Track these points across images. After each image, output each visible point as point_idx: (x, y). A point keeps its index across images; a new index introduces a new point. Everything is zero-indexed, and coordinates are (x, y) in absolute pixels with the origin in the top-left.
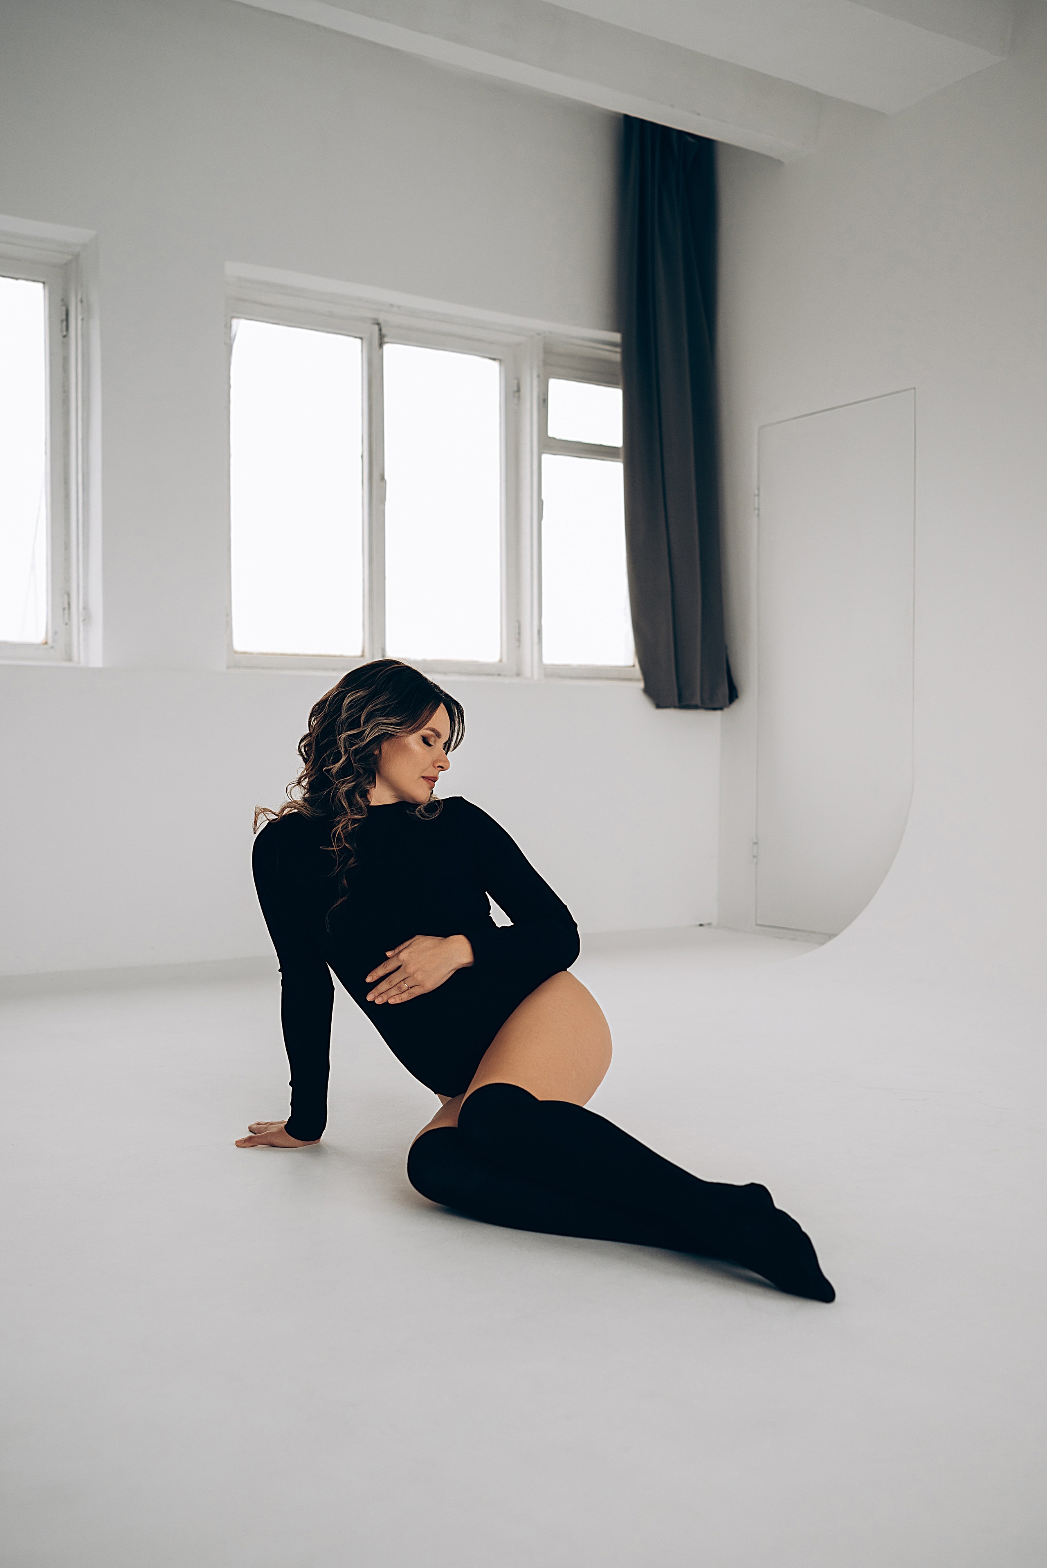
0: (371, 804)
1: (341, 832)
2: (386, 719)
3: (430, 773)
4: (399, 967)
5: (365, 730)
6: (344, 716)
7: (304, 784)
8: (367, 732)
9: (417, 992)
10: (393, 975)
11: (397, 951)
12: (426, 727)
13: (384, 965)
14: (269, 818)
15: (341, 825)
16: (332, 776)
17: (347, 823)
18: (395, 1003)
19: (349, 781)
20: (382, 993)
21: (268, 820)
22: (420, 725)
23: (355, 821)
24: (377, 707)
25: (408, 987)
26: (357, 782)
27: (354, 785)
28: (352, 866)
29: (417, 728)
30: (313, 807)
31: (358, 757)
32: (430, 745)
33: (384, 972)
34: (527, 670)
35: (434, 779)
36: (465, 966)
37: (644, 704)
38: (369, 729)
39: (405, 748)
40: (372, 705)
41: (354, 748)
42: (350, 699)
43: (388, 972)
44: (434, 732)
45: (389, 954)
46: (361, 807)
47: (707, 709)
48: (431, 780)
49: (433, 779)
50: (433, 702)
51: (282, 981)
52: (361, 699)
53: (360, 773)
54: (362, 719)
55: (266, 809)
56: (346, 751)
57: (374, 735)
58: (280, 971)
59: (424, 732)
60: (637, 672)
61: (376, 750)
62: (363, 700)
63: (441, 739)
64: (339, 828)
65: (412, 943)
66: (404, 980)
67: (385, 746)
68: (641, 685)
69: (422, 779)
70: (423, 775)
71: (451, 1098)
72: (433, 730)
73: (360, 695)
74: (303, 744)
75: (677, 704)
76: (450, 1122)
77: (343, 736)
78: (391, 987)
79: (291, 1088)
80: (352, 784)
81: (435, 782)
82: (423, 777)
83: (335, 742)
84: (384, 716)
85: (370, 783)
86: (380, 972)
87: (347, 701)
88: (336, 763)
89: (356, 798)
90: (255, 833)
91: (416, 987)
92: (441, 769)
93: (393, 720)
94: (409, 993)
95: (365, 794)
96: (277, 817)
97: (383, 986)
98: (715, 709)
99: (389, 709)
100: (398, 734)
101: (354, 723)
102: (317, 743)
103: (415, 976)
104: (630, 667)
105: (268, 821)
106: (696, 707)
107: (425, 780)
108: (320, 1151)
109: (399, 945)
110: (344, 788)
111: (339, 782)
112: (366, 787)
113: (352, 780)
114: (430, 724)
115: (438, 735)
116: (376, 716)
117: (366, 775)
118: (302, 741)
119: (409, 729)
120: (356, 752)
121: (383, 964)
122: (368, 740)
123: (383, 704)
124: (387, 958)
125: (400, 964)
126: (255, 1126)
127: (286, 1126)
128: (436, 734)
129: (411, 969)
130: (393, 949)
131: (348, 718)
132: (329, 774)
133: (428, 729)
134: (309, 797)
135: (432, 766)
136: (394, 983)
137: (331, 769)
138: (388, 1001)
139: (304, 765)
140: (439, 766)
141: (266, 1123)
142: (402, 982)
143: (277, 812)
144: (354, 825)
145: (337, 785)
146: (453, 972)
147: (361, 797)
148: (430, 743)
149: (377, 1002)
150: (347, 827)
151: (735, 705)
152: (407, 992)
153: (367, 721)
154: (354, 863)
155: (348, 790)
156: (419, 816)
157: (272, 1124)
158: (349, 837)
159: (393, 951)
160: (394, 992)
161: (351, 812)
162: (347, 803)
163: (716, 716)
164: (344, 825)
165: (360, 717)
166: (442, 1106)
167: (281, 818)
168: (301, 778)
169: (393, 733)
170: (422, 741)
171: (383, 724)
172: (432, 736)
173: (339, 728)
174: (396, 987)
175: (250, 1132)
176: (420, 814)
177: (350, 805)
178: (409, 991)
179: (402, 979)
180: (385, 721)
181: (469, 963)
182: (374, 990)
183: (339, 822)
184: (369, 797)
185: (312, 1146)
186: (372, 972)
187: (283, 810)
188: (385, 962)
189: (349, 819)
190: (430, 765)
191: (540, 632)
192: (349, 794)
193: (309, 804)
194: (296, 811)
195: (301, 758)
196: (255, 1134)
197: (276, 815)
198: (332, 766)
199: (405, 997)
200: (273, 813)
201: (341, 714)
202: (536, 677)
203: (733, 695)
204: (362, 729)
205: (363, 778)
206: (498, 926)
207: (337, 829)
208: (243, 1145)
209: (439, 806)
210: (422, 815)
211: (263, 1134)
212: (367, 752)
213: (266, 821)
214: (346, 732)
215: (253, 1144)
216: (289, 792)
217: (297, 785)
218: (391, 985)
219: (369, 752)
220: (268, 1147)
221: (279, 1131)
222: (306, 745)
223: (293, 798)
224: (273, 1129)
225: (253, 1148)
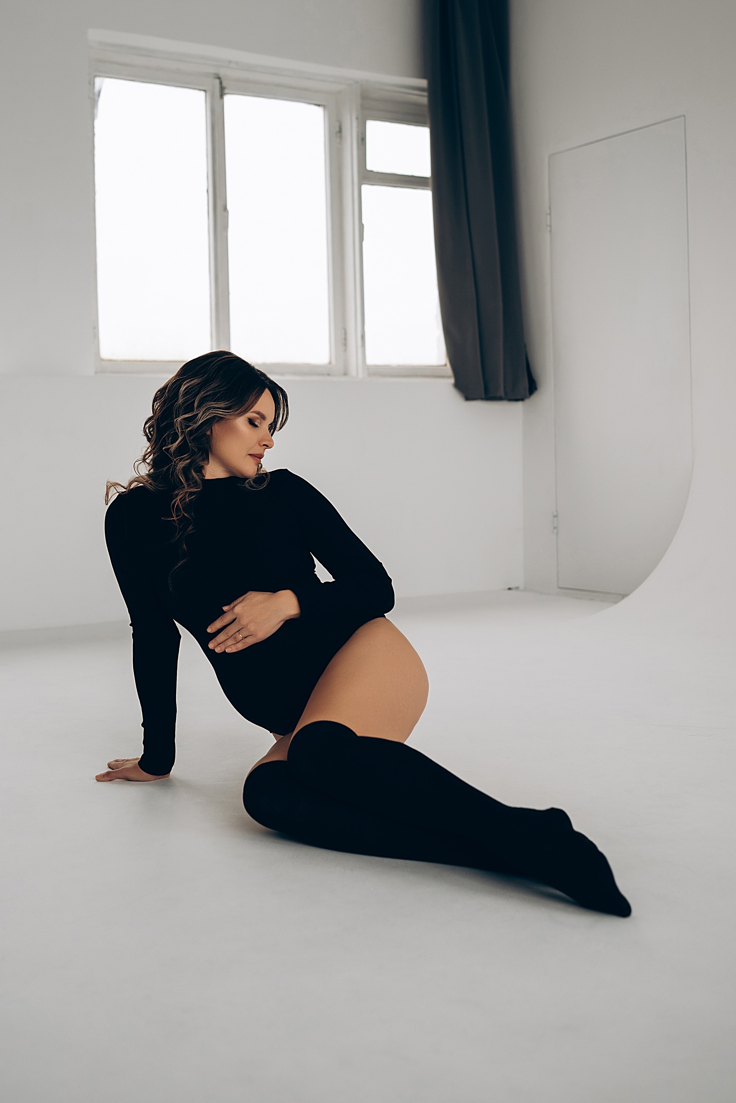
0: (206, 478)
1: (180, 504)
2: (216, 404)
3: (257, 450)
4: (235, 620)
5: (198, 414)
6: (180, 401)
7: (148, 461)
8: (200, 415)
9: (251, 641)
10: (229, 627)
11: (232, 605)
12: (251, 410)
13: (222, 618)
14: (119, 491)
15: (179, 498)
16: (171, 454)
17: (184, 496)
18: (232, 652)
19: (186, 458)
20: (220, 644)
21: (118, 492)
22: (246, 409)
23: (191, 494)
24: (209, 393)
25: (243, 637)
26: (192, 460)
27: (190, 462)
28: (191, 532)
29: (244, 411)
30: (156, 482)
31: (192, 437)
32: (256, 426)
33: (222, 625)
34: (353, 371)
35: (261, 456)
36: (293, 617)
37: (454, 397)
38: (201, 413)
39: (234, 430)
40: (204, 392)
41: (188, 429)
42: (185, 386)
43: (224, 624)
44: (259, 415)
45: (225, 608)
46: (196, 481)
47: (510, 400)
48: (257, 457)
49: (258, 456)
50: (258, 388)
51: (133, 634)
52: (196, 386)
53: (195, 451)
54: (196, 404)
55: (117, 483)
56: (182, 432)
57: (206, 418)
58: (131, 625)
59: (250, 414)
60: (449, 370)
61: (208, 431)
62: (197, 388)
63: (266, 421)
64: (177, 500)
65: (245, 598)
66: (239, 631)
67: (216, 428)
68: (452, 381)
69: (249, 456)
70: (250, 453)
71: (283, 736)
72: (258, 413)
73: (194, 383)
74: (147, 426)
75: (483, 397)
76: (281, 757)
77: (179, 419)
78: (228, 638)
79: (143, 728)
80: (188, 461)
81: (261, 458)
82: (250, 455)
83: (172, 425)
84: (214, 402)
85: (203, 460)
86: (218, 624)
87: (183, 388)
88: (174, 443)
89: (192, 473)
90: (107, 505)
91: (249, 637)
92: (266, 447)
93: (222, 405)
94: (243, 643)
95: (200, 470)
96: (125, 490)
97: (221, 637)
98: (517, 400)
99: (219, 395)
100: (227, 417)
101: (189, 408)
102: (158, 425)
103: (249, 627)
104: (442, 366)
105: (118, 494)
106: (500, 399)
107: (252, 457)
109: (234, 601)
110: (181, 465)
111: (177, 460)
112: (201, 463)
113: (187, 457)
114: (256, 408)
115: (263, 417)
116: (208, 401)
117: (200, 453)
118: (146, 422)
119: (237, 412)
120: (191, 433)
121: (220, 618)
122: (200, 422)
123: (214, 390)
124: (224, 612)
125: (235, 617)
126: (113, 763)
127: (139, 763)
128: (261, 416)
129: (244, 621)
130: (228, 604)
131: (184, 403)
132: (168, 453)
133: (253, 412)
134: (153, 473)
135: (257, 445)
136: (231, 634)
137: (169, 448)
138: (225, 651)
139: (148, 444)
140: (264, 445)
141: (123, 760)
142: (238, 633)
143: (126, 485)
144: (191, 497)
145: (175, 462)
146: (282, 623)
147: (196, 472)
148: (256, 423)
149: (216, 651)
150: (185, 499)
151: (535, 397)
152: (242, 641)
153: (199, 406)
154: (192, 530)
155: (184, 468)
156: (249, 488)
157: (127, 761)
158: (187, 507)
159: (229, 606)
160: (230, 642)
161: (188, 486)
162: (184, 480)
163: (518, 406)
164: (181, 498)
165: (194, 402)
166: (276, 742)
167: (129, 491)
168: (145, 456)
169: (222, 416)
170: (248, 423)
171: (214, 409)
172: (258, 418)
173: (176, 412)
174: (232, 638)
175: (109, 768)
176: (249, 486)
177: (187, 479)
178: (243, 641)
179: (238, 630)
180: (215, 405)
181: (296, 614)
182: (213, 640)
183: (177, 495)
184: (204, 472)
185: (163, 779)
186: (212, 624)
187: (130, 484)
188: (222, 616)
189: (186, 492)
190: (255, 444)
191: (363, 337)
192: (186, 471)
193: (152, 480)
194: (141, 485)
195: (145, 438)
196: (113, 770)
197: (125, 488)
198: (170, 446)
199: (240, 646)
200: (122, 487)
201: (178, 399)
202: (361, 375)
203: (532, 387)
204: (195, 413)
205: (198, 456)
206: (321, 582)
207: (176, 501)
208: (103, 779)
209: (267, 477)
210: (251, 486)
211: (121, 770)
212: (200, 433)
213: (116, 493)
214: (182, 415)
215: (111, 779)
216: (136, 468)
217: (143, 462)
218: (228, 636)
219: (201, 432)
220: (125, 781)
221: (134, 767)
222: (149, 428)
223: (139, 473)
224: (129, 765)
225: (111, 782)
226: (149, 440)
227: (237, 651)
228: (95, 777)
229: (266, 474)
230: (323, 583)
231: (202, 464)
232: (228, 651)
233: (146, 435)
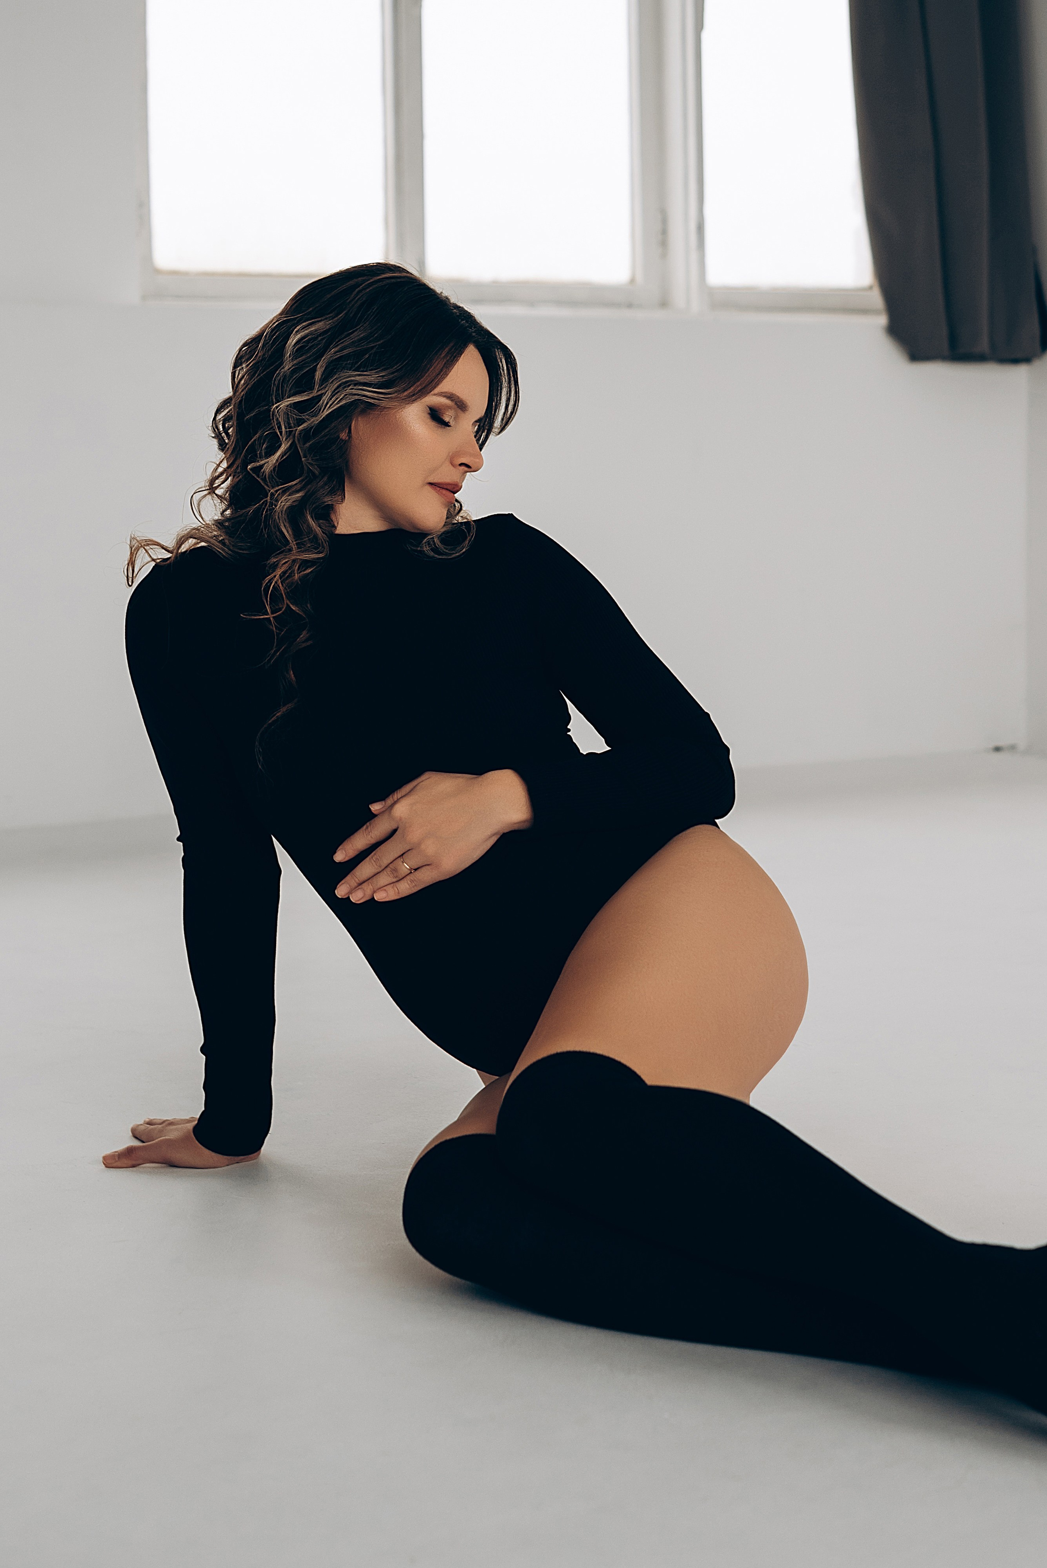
0: (337, 532)
1: (280, 585)
2: (359, 375)
3: (447, 475)
4: (394, 831)
5: (320, 396)
6: (287, 366)
7: (219, 492)
8: (325, 398)
9: (427, 877)
10: (382, 847)
11: (389, 801)
12: (436, 391)
13: (367, 828)
14: (155, 557)
15: (279, 572)
16: (264, 480)
17: (290, 568)
18: (387, 900)
19: (294, 489)
20: (364, 882)
21: (153, 560)
22: (426, 386)
23: (305, 564)
24: (345, 352)
25: (411, 869)
26: (307, 492)
27: (303, 497)
28: (304, 645)
29: (419, 391)
30: (233, 538)
31: (308, 445)
32: (446, 424)
33: (368, 842)
35: (454, 488)
36: (516, 827)
38: (329, 393)
39: (397, 431)
40: (336, 349)
41: (301, 428)
42: (299, 336)
43: (373, 841)
44: (452, 401)
45: (375, 807)
46: (316, 537)
48: (447, 489)
49: (449, 487)
50: (452, 344)
51: (183, 859)
52: (320, 335)
53: (313, 474)
54: (318, 375)
55: (150, 540)
56: (289, 434)
57: (337, 404)
58: (179, 839)
59: (433, 399)
60: (876, 299)
61: (342, 431)
62: (322, 339)
63: (469, 415)
64: (275, 576)
65: (416, 785)
66: (402, 855)
67: (360, 426)
68: (883, 321)
69: (428, 488)
70: (431, 480)
72: (450, 396)
73: (316, 330)
74: (219, 417)
75: (946, 353)
76: (485, 1124)
77: (284, 404)
78: (380, 870)
79: (204, 1057)
80: (298, 495)
81: (455, 493)
82: (431, 484)
84: (355, 370)
85: (332, 492)
86: (359, 841)
87: (293, 340)
88: (270, 456)
89: (307, 520)
90: (130, 586)
91: (424, 868)
92: (466, 469)
93: (373, 377)
94: (412, 881)
95: (326, 514)
96: (169, 555)
97: (365, 869)
99: (367, 356)
100: (383, 404)
101: (304, 383)
102: (240, 416)
103: (423, 847)
104: (861, 290)
105: (153, 564)
106: (982, 358)
107: (435, 489)
108: (258, 1176)
109: (394, 792)
110: (284, 502)
111: (277, 491)
112: (326, 500)
113: (299, 487)
114: (445, 385)
115: (461, 406)
116: (344, 368)
117: (325, 479)
118: (218, 411)
119: (406, 393)
120: (306, 435)
121: (365, 827)
122: (326, 413)
123: (356, 347)
124: (373, 816)
125: (394, 827)
126: (143, 1127)
127: (195, 1129)
128: (456, 404)
129: (414, 835)
130: (382, 798)
131: (294, 372)
132: (258, 476)
133: (441, 394)
134: (228, 519)
135: (448, 463)
136: (386, 862)
137: (261, 466)
138: (373, 898)
139: (221, 455)
140: (461, 465)
141: (164, 1121)
142: (400, 861)
143: (170, 543)
144: (304, 570)
145: (272, 494)
146: (495, 839)
147: (316, 518)
148: (447, 419)
149: (355, 898)
150: (292, 575)
152: (408, 877)
153: (326, 378)
154: (306, 640)
155: (291, 508)
156: (429, 553)
157: (171, 1123)
158: (297, 592)
159: (383, 802)
160: (384, 879)
161: (298, 548)
162: (290, 532)
164: (284, 573)
165: (314, 370)
166: (484, 1087)
167: (176, 557)
168: (212, 481)
169: (372, 401)
170: (428, 416)
171: (355, 385)
172: (449, 407)
173: (278, 390)
174: (388, 869)
175: (134, 1139)
176: (431, 549)
177: (298, 533)
178: (411, 877)
179: (400, 854)
180: (358, 378)
181: (524, 822)
182: (349, 878)
183: (275, 567)
184: (333, 517)
185: (244, 1165)
186: (344, 843)
187: (181, 542)
188: (368, 824)
189: (294, 561)
190: (445, 460)
191: (700, 227)
192: (295, 514)
193: (226, 533)
194: (203, 544)
195: (215, 442)
196: (143, 1142)
197: (168, 551)
198: (263, 462)
199: (405, 888)
200: (163, 548)
201: (282, 363)
204: (315, 393)
205: (321, 483)
206: (581, 751)
207: (270, 582)
208: (118, 1164)
209: (469, 532)
210: (435, 550)
211: (157, 1143)
212: (325, 436)
213: (149, 562)
214: (289, 398)
215: (134, 1163)
216: (195, 508)
217: (209, 493)
218: (380, 867)
219: (327, 435)
220: (164, 1167)
221: (184, 1139)
222: (226, 419)
223: (201, 515)
224: (173, 1134)
225: (134, 1169)
226: (222, 446)
227: (398, 897)
228: (101, 1159)
229: (468, 524)
230: (585, 754)
231: (328, 500)
232: (380, 897)
233: (218, 436)
